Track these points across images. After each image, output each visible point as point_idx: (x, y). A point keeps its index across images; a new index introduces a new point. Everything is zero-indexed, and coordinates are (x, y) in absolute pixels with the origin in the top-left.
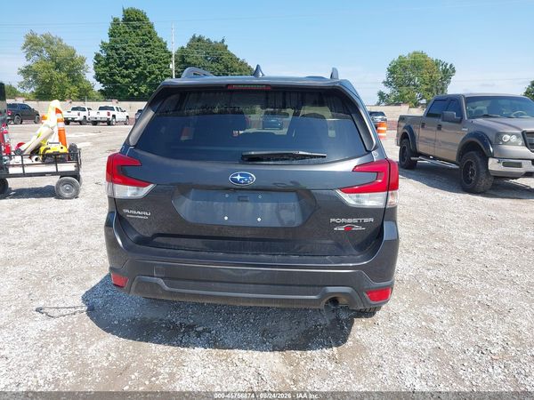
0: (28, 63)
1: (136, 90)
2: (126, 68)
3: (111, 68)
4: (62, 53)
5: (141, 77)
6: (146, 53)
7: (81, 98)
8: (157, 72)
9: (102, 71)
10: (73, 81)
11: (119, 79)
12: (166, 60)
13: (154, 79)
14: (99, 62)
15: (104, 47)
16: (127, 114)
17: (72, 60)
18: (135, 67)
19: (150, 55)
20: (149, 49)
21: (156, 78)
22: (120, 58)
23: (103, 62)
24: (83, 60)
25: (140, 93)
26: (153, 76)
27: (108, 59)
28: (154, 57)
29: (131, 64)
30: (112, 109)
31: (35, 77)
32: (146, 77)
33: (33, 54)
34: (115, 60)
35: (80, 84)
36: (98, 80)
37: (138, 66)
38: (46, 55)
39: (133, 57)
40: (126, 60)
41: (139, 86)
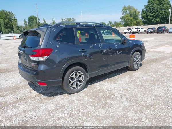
0: (123, 16)
1: (155, 21)
2: (152, 13)
3: (147, 14)
4: (133, 11)
5: (158, 16)
6: (161, 6)
7: (137, 25)
8: (164, 13)
9: (143, 15)
10: (135, 20)
11: (149, 17)
12: (168, 8)
13: (162, 16)
14: (143, 12)
15: (146, 7)
16: (145, 30)
17: (135, 13)
18: (156, 12)
19: (162, 7)
20: (162, 5)
21: (163, 15)
22: (150, 10)
23: (144, 12)
24: (139, 12)
25: (157, 22)
26: (162, 15)
27: (146, 11)
28: (163, 7)
29: (154, 11)
30: (139, 28)
31: (124, 20)
32: (160, 15)
33: (124, 13)
34: (148, 11)
35: (137, 20)
36: (142, 18)
37: (157, 12)
38: (128, 12)
39: (155, 9)
40: (152, 10)
41: (156, 19)
